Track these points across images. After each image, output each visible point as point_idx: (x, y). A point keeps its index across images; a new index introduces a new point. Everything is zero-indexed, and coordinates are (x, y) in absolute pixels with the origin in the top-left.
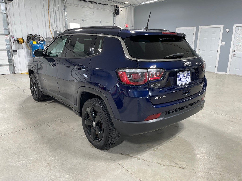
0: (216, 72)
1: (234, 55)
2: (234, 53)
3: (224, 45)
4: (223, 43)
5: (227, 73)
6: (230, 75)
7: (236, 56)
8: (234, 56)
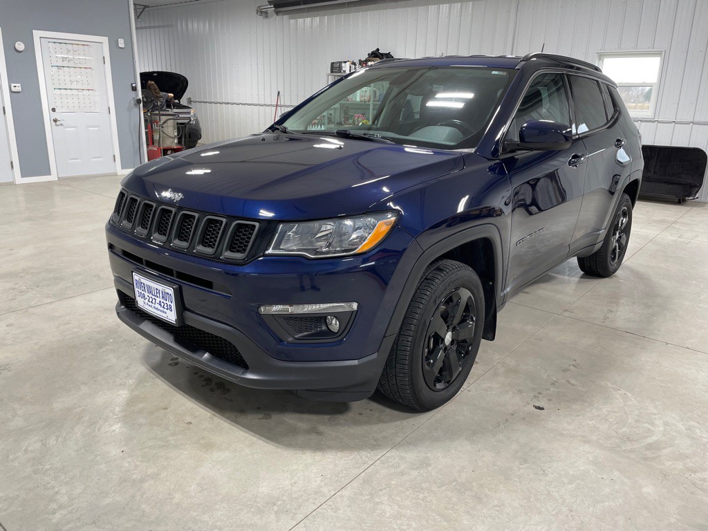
0: (20, 180)
1: (55, 121)
2: (54, 115)
3: (19, 92)
4: (15, 85)
5: (53, 177)
6: (61, 180)
7: (62, 125)
8: (56, 125)
